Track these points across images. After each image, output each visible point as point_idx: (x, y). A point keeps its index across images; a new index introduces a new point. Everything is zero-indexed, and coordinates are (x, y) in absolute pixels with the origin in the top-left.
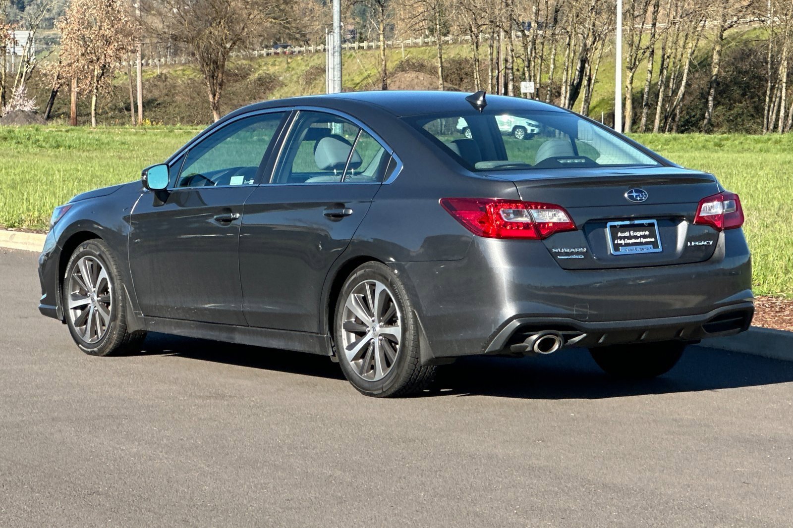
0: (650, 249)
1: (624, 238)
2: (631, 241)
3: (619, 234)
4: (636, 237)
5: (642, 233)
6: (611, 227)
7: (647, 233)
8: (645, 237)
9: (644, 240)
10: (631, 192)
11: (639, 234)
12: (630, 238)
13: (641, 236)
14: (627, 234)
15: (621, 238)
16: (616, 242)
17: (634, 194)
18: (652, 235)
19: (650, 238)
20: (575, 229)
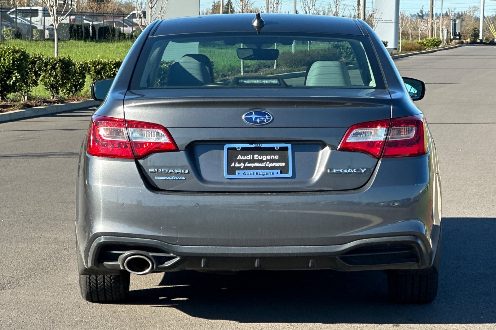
0: (277, 174)
1: (244, 162)
2: (252, 165)
3: (239, 157)
4: (261, 161)
5: (269, 157)
6: (229, 149)
7: (277, 157)
8: (272, 161)
9: (271, 165)
10: (251, 114)
11: (264, 158)
12: (253, 161)
13: (267, 160)
14: (249, 157)
15: (240, 161)
16: (233, 165)
17: (253, 116)
18: (284, 159)
19: (279, 162)
20: (177, 150)
